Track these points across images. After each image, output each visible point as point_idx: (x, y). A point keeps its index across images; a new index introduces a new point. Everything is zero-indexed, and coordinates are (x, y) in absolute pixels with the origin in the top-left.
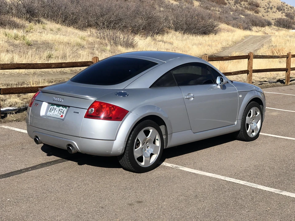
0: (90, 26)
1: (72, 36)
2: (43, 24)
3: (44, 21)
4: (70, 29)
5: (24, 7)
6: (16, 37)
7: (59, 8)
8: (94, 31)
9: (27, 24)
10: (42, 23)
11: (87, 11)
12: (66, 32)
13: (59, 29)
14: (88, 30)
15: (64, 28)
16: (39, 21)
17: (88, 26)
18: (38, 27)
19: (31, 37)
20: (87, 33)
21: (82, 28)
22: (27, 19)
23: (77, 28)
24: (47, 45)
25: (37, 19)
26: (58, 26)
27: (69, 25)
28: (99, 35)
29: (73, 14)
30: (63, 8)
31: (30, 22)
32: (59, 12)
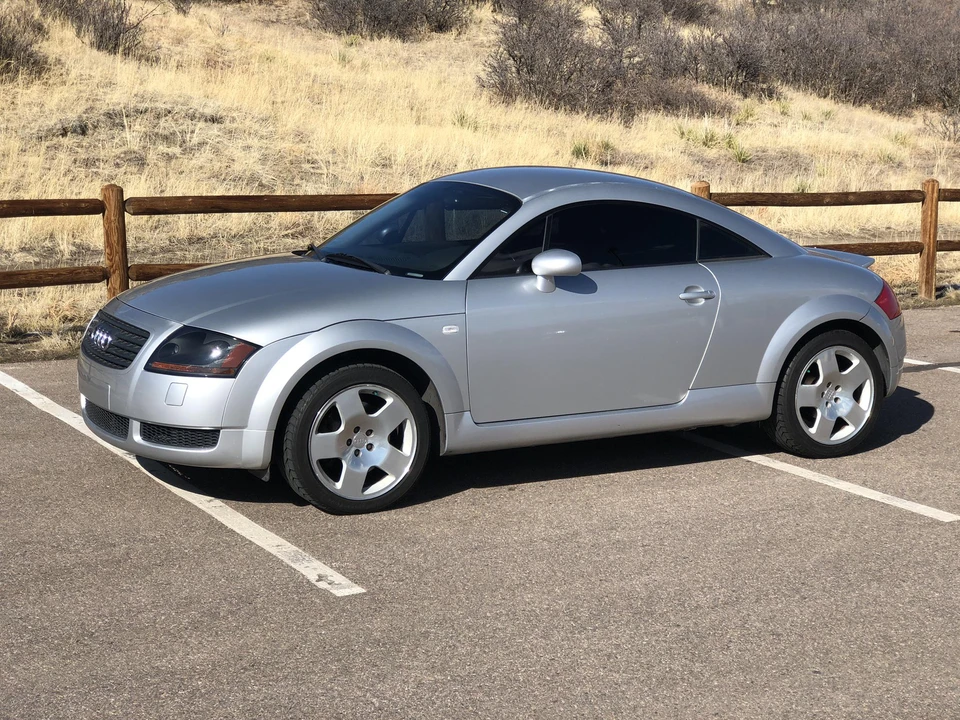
0: (924, 101)
1: (869, 133)
2: (782, 100)
3: (787, 91)
4: (864, 114)
5: (731, 53)
6: (708, 141)
7: (832, 51)
8: (935, 117)
9: (737, 103)
10: (779, 99)
11: (917, 56)
12: (850, 121)
13: (828, 115)
14: (918, 114)
15: (845, 112)
16: (770, 93)
17: (919, 102)
18: (766, 109)
19: (749, 139)
20: (915, 124)
21: (900, 107)
22: (737, 87)
23: (882, 110)
24: (793, 161)
25: (765, 86)
26: (827, 104)
27: (858, 102)
28: (952, 128)
29: (873, 66)
30: (843, 49)
31: (746, 96)
32: (831, 62)
